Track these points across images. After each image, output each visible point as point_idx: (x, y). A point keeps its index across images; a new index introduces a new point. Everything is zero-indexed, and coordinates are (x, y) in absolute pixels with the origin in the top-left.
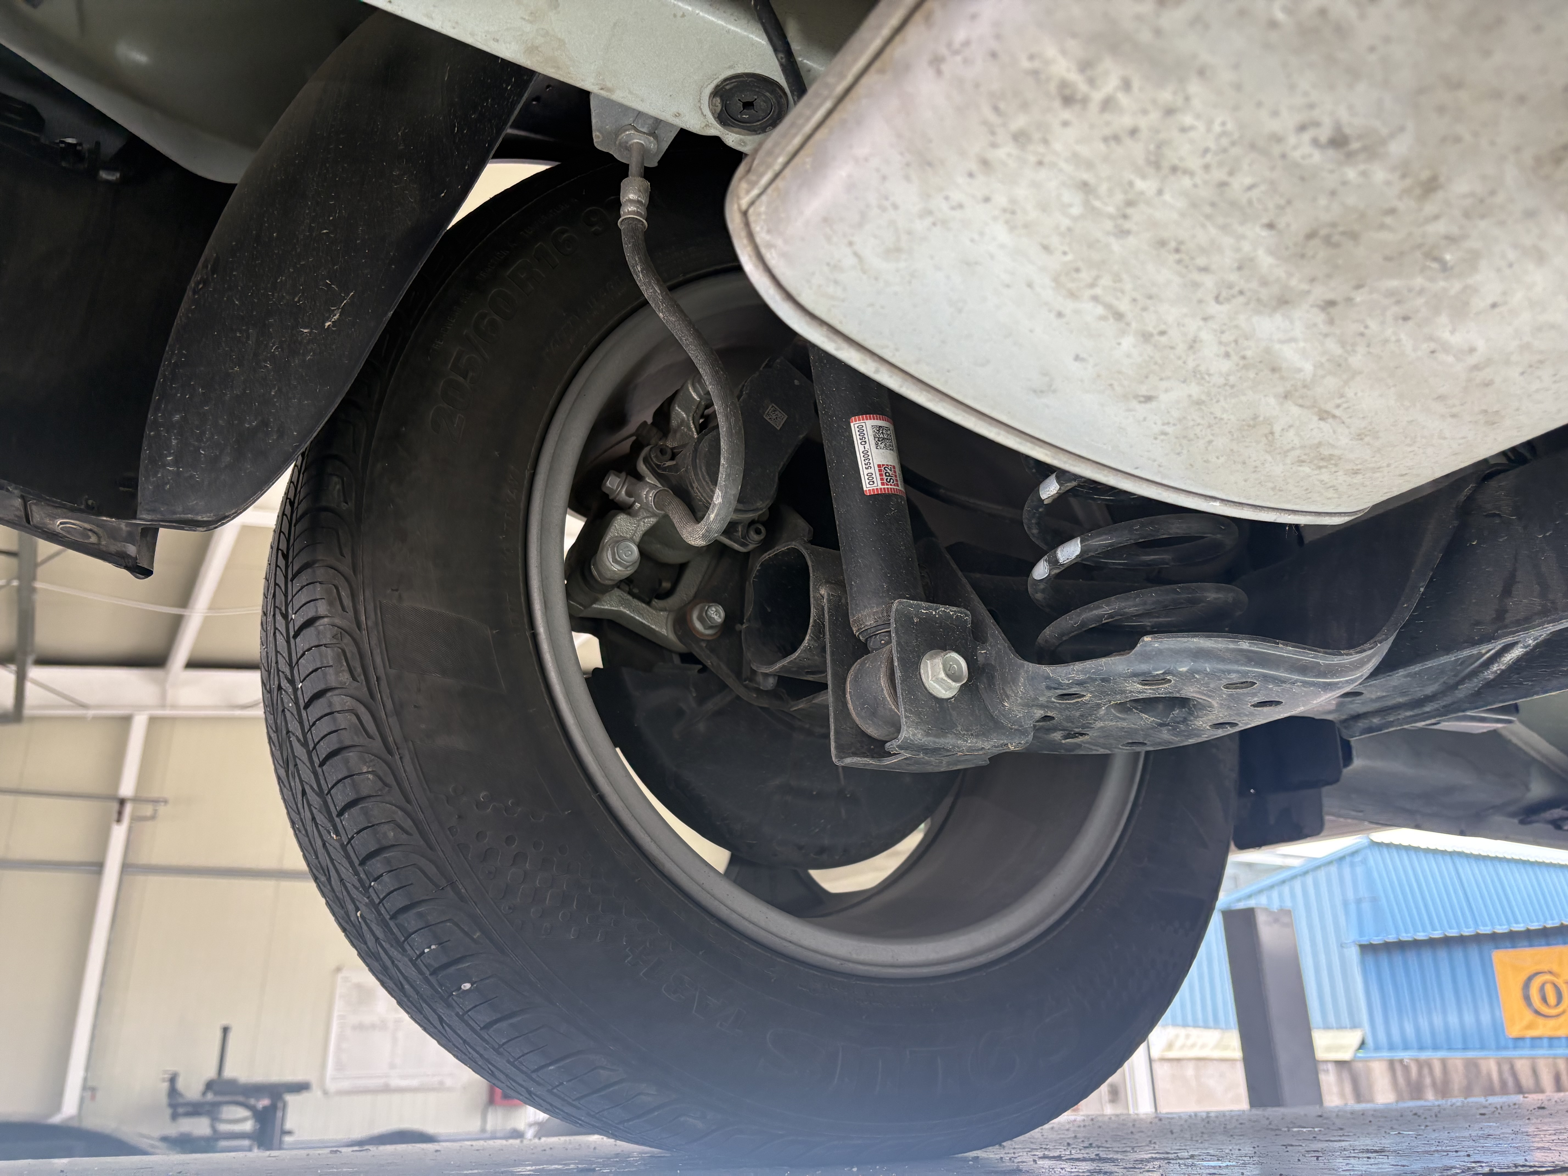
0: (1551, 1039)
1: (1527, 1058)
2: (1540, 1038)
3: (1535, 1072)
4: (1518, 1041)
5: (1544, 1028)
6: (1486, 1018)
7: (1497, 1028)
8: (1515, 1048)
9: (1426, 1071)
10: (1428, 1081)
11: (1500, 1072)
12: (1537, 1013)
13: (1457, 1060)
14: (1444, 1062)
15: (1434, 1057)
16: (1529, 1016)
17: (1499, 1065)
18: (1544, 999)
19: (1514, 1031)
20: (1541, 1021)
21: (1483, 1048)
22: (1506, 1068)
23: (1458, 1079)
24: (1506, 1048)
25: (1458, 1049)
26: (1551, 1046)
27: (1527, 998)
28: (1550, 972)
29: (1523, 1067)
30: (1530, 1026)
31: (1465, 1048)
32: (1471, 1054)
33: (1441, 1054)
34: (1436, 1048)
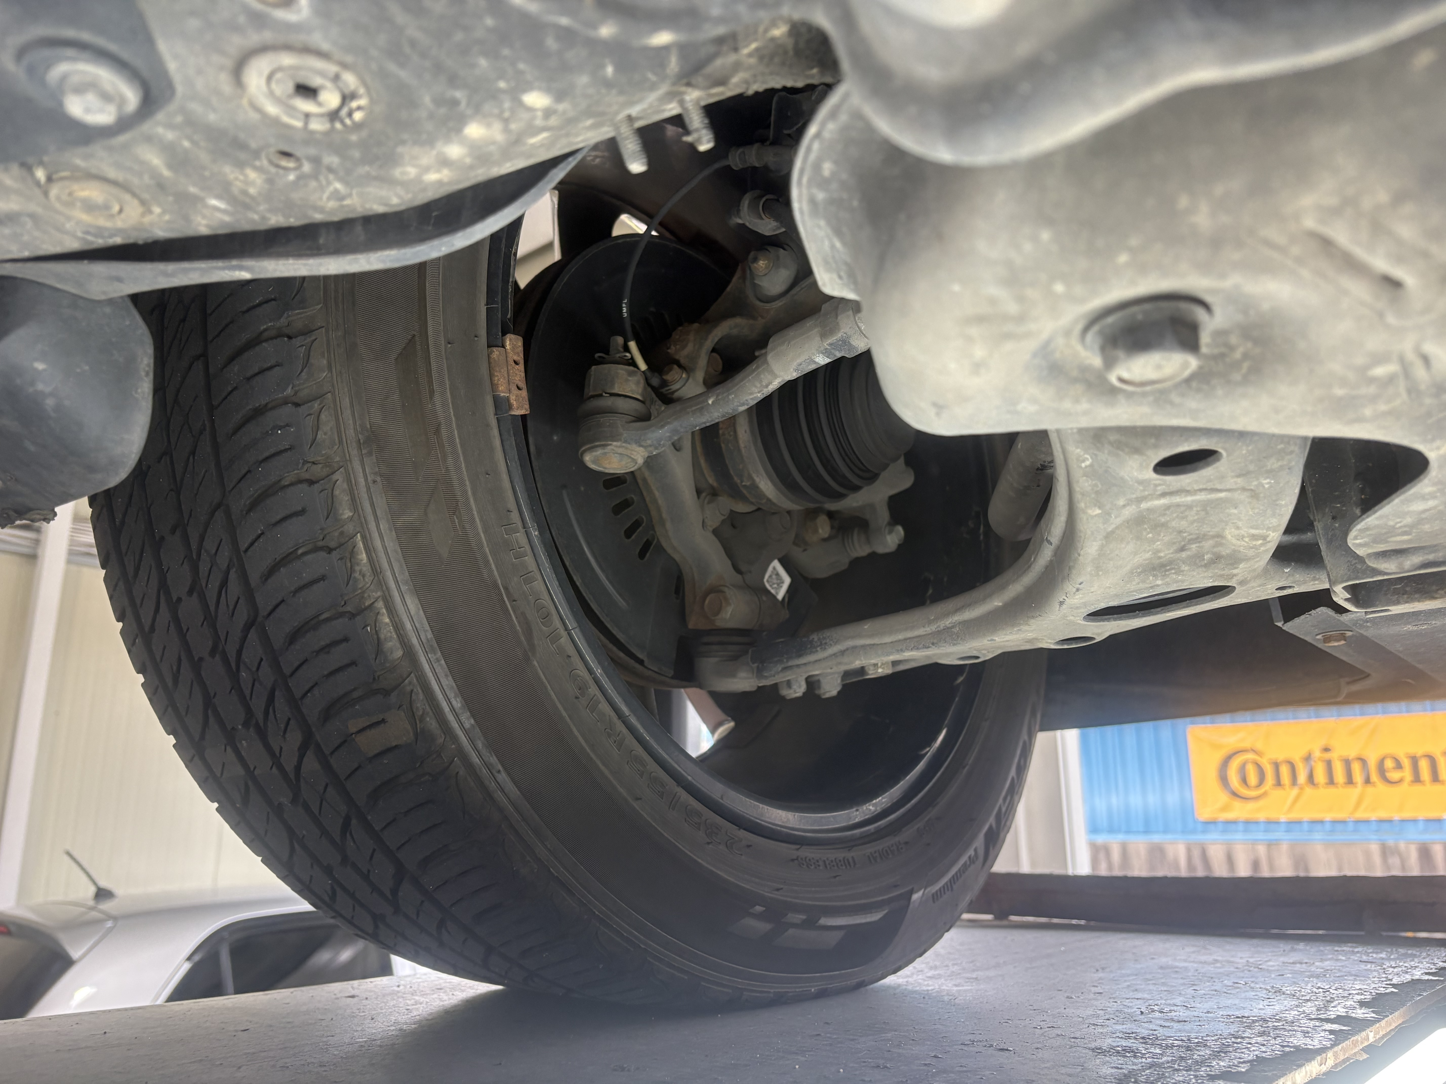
0: (1248, 822)
1: (1222, 844)
2: (1234, 822)
3: (1230, 860)
4: (1210, 824)
5: (1240, 811)
6: (1173, 798)
7: (1186, 811)
8: (1204, 832)
11: (1189, 857)
12: (1235, 794)
13: (1139, 843)
16: (1223, 797)
17: (1189, 850)
18: (1244, 781)
19: (1204, 814)
20: (1237, 804)
21: (1166, 831)
22: (1196, 853)
24: (1194, 831)
25: (1138, 832)
26: (1246, 831)
27: (1224, 779)
28: (1254, 751)
30: (1225, 808)
31: (1147, 831)
32: (1156, 838)
33: (1120, 837)
34: (1111, 830)
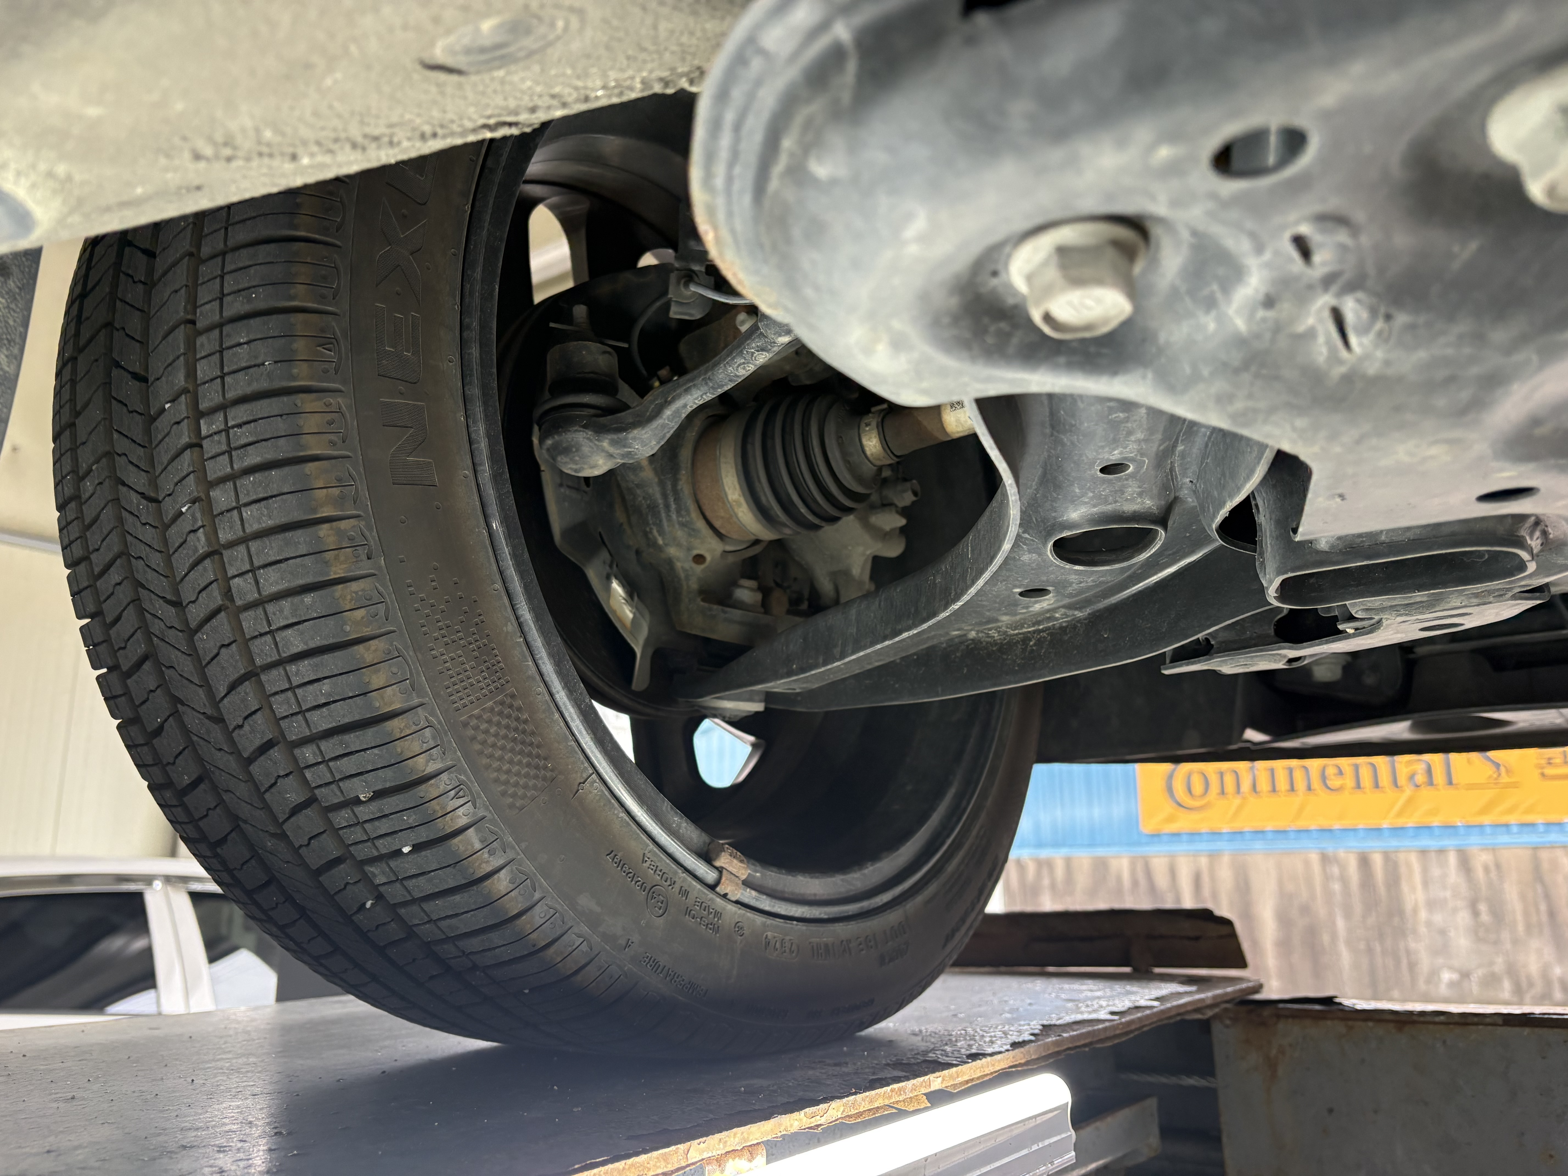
0: (1192, 834)
1: (1165, 856)
2: (1179, 834)
3: (1173, 872)
4: (1155, 836)
6: (1118, 811)
7: (1131, 823)
8: (1151, 844)
9: (1045, 872)
10: (1046, 882)
11: (1133, 872)
12: (1180, 805)
13: (1083, 857)
14: (1068, 861)
15: (1058, 856)
16: (1168, 808)
17: (1131, 863)
18: (1189, 790)
19: (1148, 826)
20: (1183, 815)
21: (1110, 844)
22: (1139, 866)
23: (1082, 879)
24: (1138, 844)
25: (1083, 846)
26: (1189, 842)
27: (1168, 789)
29: (1159, 865)
31: (1092, 845)
32: (1100, 852)
33: (1064, 852)
